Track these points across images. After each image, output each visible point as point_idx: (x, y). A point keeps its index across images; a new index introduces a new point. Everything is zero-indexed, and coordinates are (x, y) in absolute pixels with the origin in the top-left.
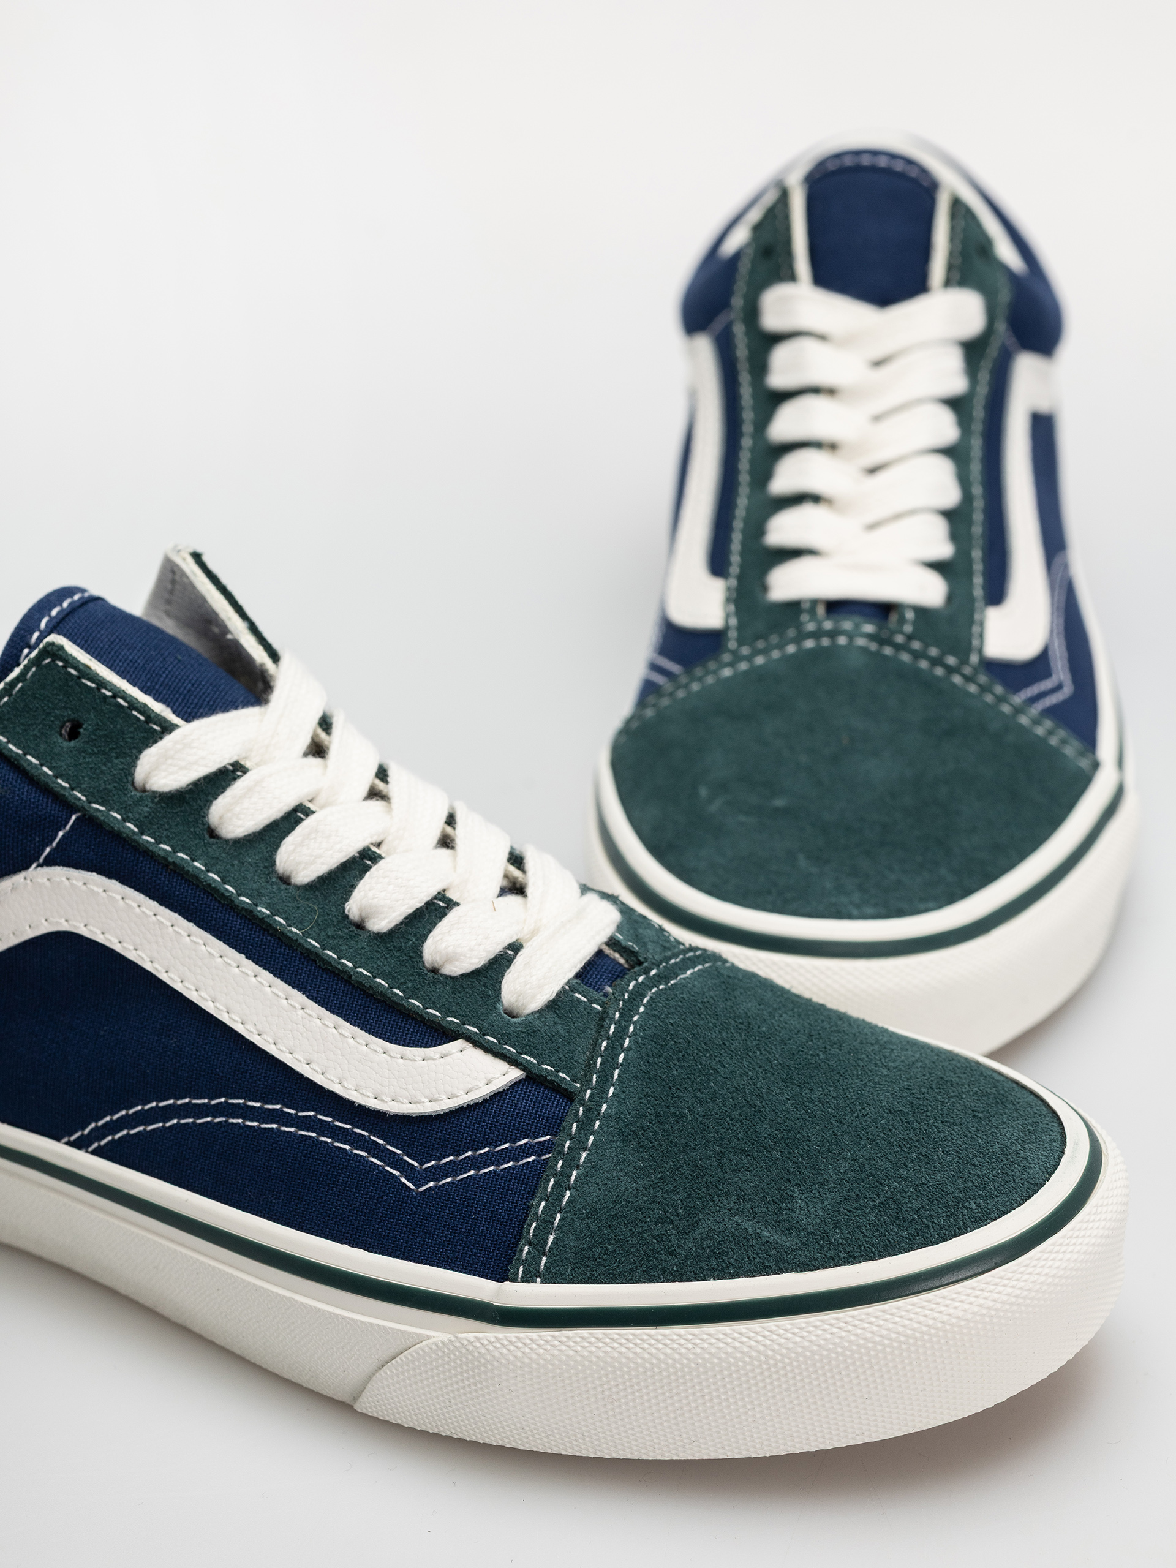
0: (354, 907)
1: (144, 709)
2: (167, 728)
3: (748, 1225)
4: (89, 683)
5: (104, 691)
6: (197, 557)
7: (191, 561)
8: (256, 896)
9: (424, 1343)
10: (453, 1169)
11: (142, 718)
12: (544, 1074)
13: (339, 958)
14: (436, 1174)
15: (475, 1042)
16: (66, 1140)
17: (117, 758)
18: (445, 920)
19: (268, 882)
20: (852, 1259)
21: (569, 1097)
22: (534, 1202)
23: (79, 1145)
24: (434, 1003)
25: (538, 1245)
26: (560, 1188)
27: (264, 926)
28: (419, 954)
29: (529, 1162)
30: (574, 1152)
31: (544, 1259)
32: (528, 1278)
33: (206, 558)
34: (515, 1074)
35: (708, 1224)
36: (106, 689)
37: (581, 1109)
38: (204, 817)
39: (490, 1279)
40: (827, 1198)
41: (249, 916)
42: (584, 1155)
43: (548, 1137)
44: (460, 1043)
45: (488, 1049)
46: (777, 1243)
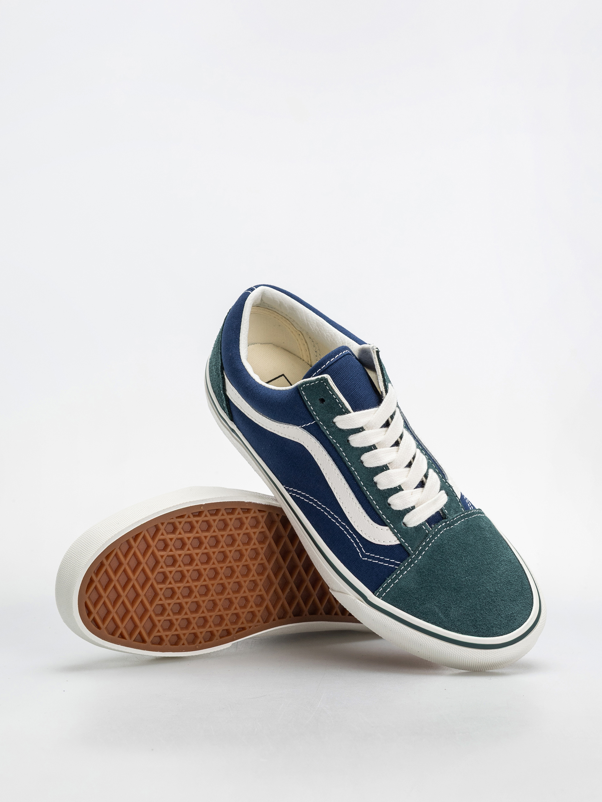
0: (376, 479)
1: (343, 404)
2: (348, 412)
3: (437, 610)
4: (331, 393)
5: (334, 396)
6: (378, 352)
7: (375, 353)
8: (353, 464)
9: (348, 596)
10: (373, 558)
11: (341, 407)
12: (405, 546)
13: (367, 491)
14: (369, 557)
15: (391, 529)
16: (284, 486)
17: (331, 414)
18: (397, 494)
19: (357, 461)
20: (457, 632)
21: (409, 555)
22: (388, 579)
23: (287, 490)
24: (385, 514)
25: (384, 590)
26: (396, 578)
27: (351, 473)
28: (387, 500)
29: (391, 567)
30: (403, 570)
31: (385, 594)
32: (379, 597)
33: (380, 353)
34: (398, 542)
35: (428, 605)
36: (335, 396)
37: (410, 560)
38: (348, 437)
39: (370, 590)
40: (460, 612)
41: (348, 469)
42: (406, 572)
43: (399, 562)
44: (387, 528)
45: (394, 533)
46: (442, 618)
